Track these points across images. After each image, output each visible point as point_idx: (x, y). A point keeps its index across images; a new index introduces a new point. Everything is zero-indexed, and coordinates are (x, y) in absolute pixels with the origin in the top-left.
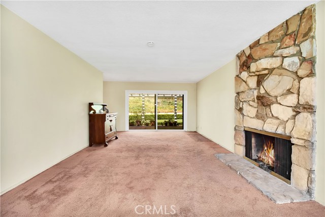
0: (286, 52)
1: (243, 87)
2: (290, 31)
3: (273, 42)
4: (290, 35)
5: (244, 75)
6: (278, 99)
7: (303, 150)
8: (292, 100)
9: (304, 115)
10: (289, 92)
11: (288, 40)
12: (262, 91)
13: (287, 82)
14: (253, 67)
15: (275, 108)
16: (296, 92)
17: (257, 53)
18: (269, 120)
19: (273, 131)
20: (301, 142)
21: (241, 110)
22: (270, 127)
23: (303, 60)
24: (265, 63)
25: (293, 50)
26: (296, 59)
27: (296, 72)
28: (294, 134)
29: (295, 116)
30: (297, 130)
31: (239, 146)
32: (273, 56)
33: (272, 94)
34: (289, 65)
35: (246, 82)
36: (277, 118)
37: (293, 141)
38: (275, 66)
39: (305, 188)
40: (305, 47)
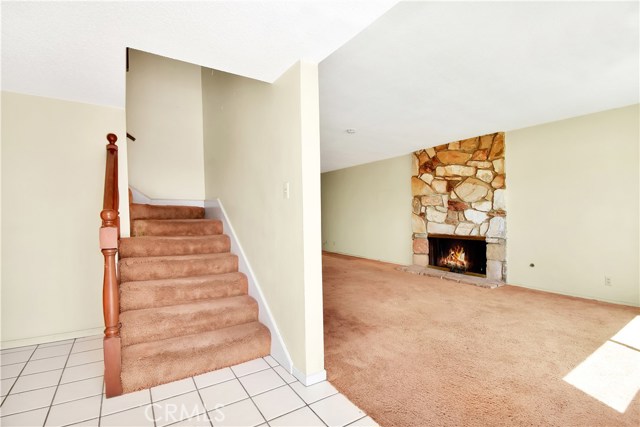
0: (480, 165)
1: (425, 190)
2: (483, 147)
3: (464, 151)
4: (484, 150)
5: (427, 177)
6: (473, 205)
7: (496, 246)
8: (487, 206)
9: (497, 219)
10: (484, 199)
11: (481, 155)
12: (453, 197)
13: (482, 191)
14: (440, 171)
15: (469, 213)
16: (490, 199)
17: (444, 157)
18: (461, 225)
19: (467, 234)
20: (495, 241)
21: (423, 215)
22: (463, 230)
23: (496, 175)
24: (455, 170)
25: (487, 164)
26: (490, 173)
27: (490, 184)
28: (489, 234)
29: (488, 220)
30: (491, 232)
31: (422, 256)
32: (465, 165)
33: (466, 200)
34: (483, 177)
35: (430, 186)
36: (471, 222)
37: (487, 240)
38: (467, 175)
39: (500, 276)
40: (497, 164)
